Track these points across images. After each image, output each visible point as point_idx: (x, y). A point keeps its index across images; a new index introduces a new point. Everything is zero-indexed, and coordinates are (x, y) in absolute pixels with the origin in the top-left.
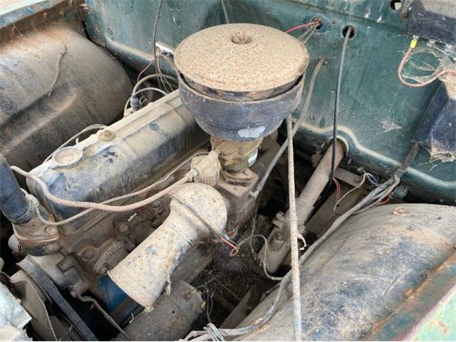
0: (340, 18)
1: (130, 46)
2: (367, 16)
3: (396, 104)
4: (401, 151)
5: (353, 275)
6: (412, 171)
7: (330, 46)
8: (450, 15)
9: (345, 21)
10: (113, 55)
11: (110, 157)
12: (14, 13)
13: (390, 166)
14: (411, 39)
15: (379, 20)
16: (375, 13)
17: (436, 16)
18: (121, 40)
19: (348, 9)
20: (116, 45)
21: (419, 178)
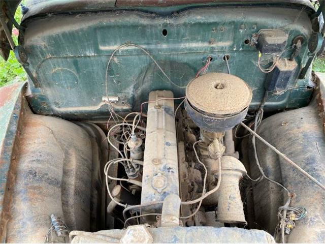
0: (221, 53)
1: (76, 106)
2: (235, 50)
3: (253, 79)
4: (259, 97)
5: (303, 156)
6: (266, 103)
7: (218, 66)
8: (279, 43)
9: (224, 54)
10: (60, 117)
11: (171, 170)
12: (11, 123)
13: (256, 106)
14: (258, 54)
15: (241, 49)
16: (238, 47)
17: (273, 45)
18: (67, 105)
19: (226, 49)
20: (63, 110)
21: (270, 105)
